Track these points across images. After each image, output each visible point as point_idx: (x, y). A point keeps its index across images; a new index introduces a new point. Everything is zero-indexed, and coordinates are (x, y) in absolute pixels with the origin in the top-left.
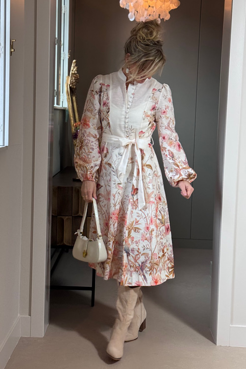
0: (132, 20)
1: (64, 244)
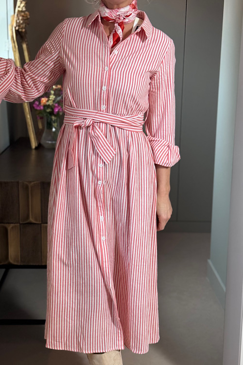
1: (9, 262)
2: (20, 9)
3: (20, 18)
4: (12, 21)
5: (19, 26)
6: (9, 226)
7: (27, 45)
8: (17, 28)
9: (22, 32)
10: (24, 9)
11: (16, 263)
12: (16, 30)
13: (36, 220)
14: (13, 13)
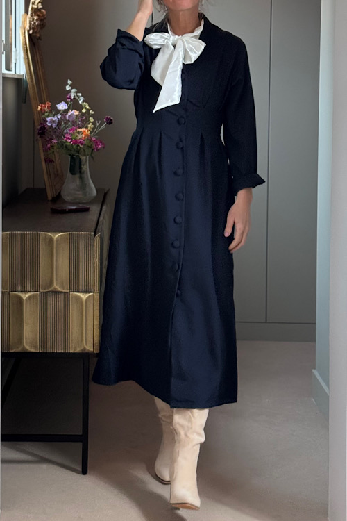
1: (24, 348)
2: (35, 6)
3: (36, 18)
4: (25, 20)
5: (33, 29)
6: (25, 296)
8: (31, 32)
10: (40, 6)
11: (33, 350)
12: (29, 35)
13: (63, 288)
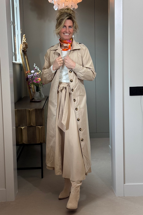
0: (56, 9)
1: (23, 143)
2: (24, 42)
3: (24, 45)
4: (21, 47)
5: (24, 49)
6: (23, 128)
7: (27, 57)
8: (23, 49)
9: (25, 51)
10: (25, 42)
11: (26, 143)
12: (22, 50)
13: (34, 125)
14: (21, 43)
